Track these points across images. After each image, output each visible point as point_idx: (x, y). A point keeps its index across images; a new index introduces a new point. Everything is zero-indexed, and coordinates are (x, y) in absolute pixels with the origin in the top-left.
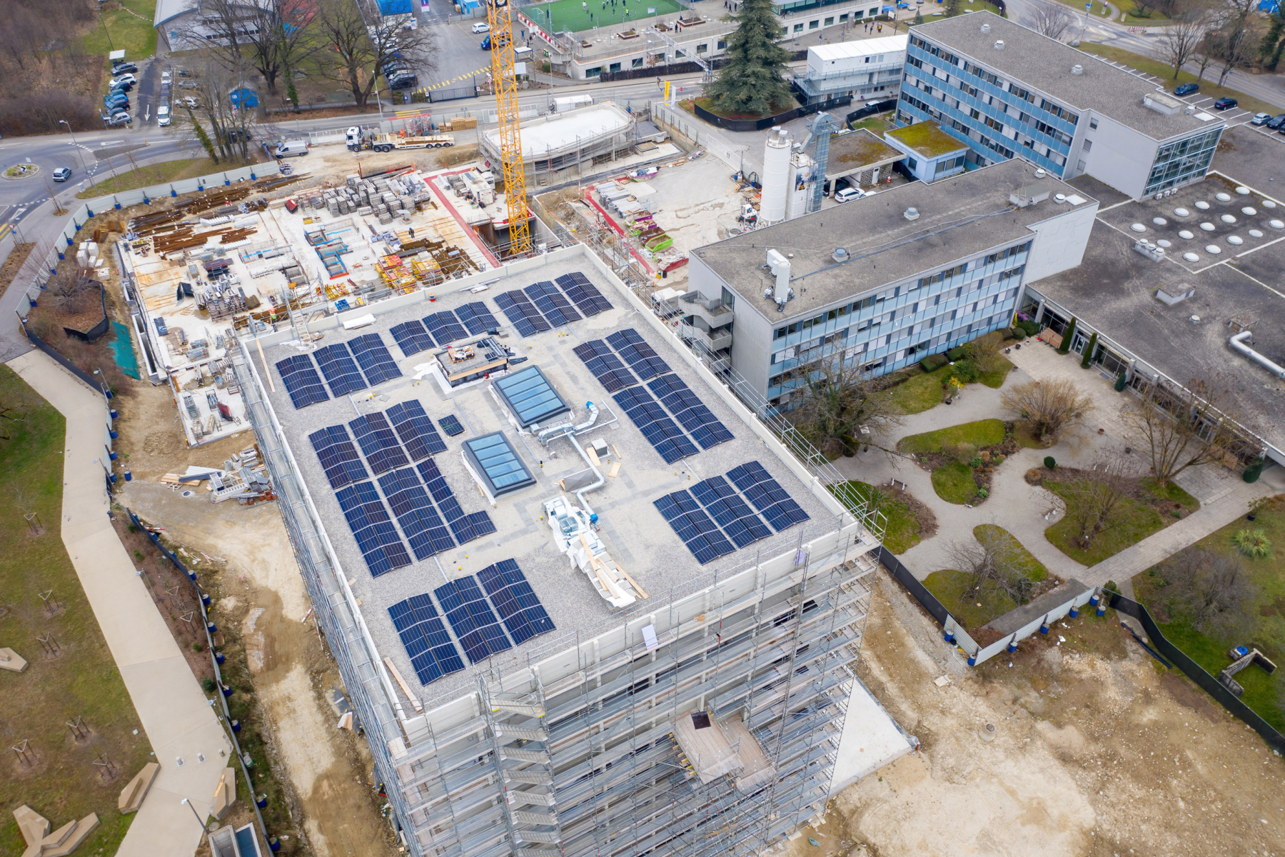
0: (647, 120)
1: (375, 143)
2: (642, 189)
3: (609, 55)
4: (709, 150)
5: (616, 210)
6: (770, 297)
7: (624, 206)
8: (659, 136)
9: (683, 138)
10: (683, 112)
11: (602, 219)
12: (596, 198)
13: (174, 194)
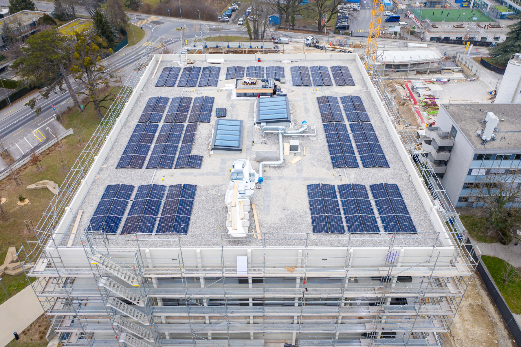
0: (453, 62)
1: (318, 45)
2: (436, 88)
3: (445, 32)
4: (481, 79)
5: (418, 92)
6: (479, 136)
7: (422, 92)
8: (456, 69)
9: (469, 72)
10: (474, 62)
11: (408, 94)
12: (410, 86)
13: (228, 47)
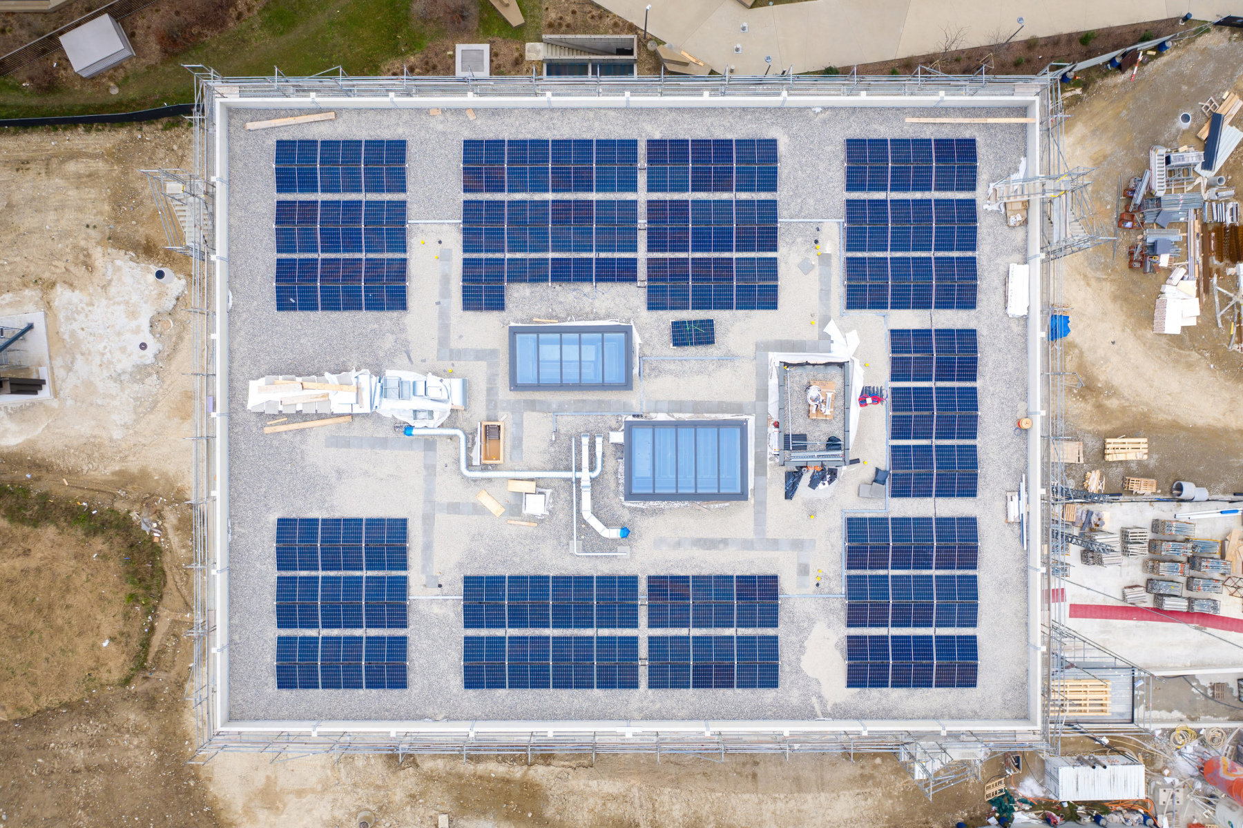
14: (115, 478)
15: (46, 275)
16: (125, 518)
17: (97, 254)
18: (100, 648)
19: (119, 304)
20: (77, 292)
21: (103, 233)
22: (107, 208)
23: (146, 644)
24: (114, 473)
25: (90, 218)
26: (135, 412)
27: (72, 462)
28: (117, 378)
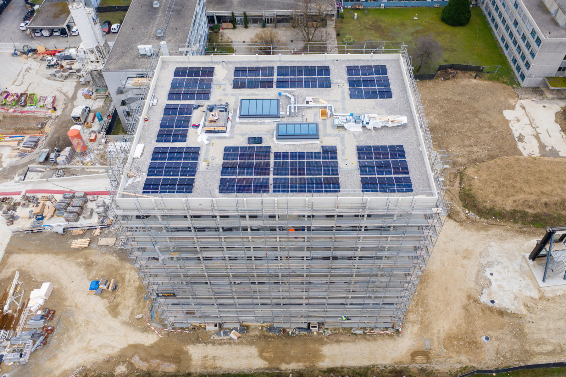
14: (489, 229)
15: (545, 302)
16: (481, 216)
17: (524, 311)
18: (477, 176)
19: (508, 291)
20: (528, 295)
21: (525, 320)
22: (526, 330)
23: (461, 179)
24: (490, 230)
25: (533, 325)
26: (488, 251)
27: (508, 234)
28: (499, 263)
